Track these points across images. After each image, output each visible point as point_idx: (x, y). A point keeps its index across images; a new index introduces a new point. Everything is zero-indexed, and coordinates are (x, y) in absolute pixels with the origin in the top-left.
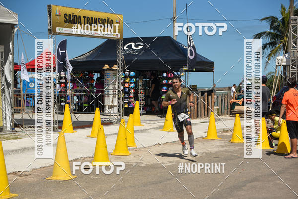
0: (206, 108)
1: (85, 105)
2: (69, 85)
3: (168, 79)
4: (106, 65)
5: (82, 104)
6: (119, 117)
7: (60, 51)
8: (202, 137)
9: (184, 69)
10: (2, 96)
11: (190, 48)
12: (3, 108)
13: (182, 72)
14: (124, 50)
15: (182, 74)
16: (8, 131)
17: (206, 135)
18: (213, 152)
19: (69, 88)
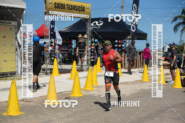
0: (142, 62)
1: (66, 59)
2: (57, 47)
3: (118, 43)
4: (80, 35)
5: (65, 59)
6: (87, 67)
7: (51, 26)
8: (139, 80)
9: (128, 38)
10: (16, 53)
11: (132, 25)
12: (16, 60)
13: (127, 39)
14: (91, 26)
15: (127, 41)
16: (19, 74)
17: (142, 79)
18: (147, 89)
19: (57, 49)
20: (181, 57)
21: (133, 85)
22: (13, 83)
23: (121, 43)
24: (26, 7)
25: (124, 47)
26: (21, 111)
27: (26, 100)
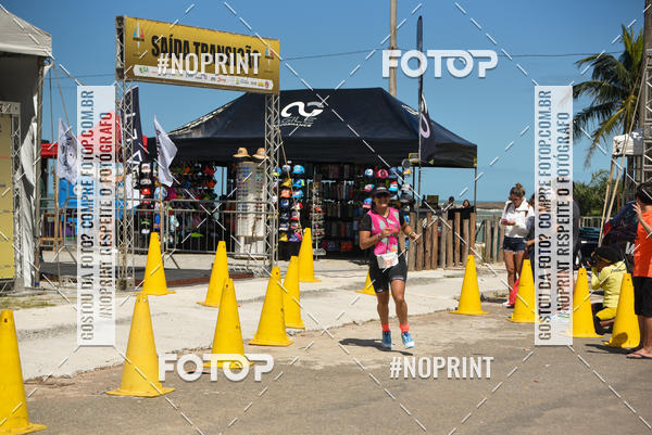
0: (458, 245)
1: (194, 235)
3: (375, 181)
4: (241, 149)
6: (267, 262)
8: (448, 309)
9: (411, 160)
10: (13, 213)
12: (15, 238)
13: (407, 165)
14: (282, 118)
15: (408, 171)
16: (27, 289)
17: (456, 304)
18: (473, 342)
19: (160, 197)
20: (596, 229)
21: (425, 328)
22: (6, 321)
23: (387, 178)
24: (50, 49)
25: (396, 193)
26: (31, 418)
27: (51, 380)
